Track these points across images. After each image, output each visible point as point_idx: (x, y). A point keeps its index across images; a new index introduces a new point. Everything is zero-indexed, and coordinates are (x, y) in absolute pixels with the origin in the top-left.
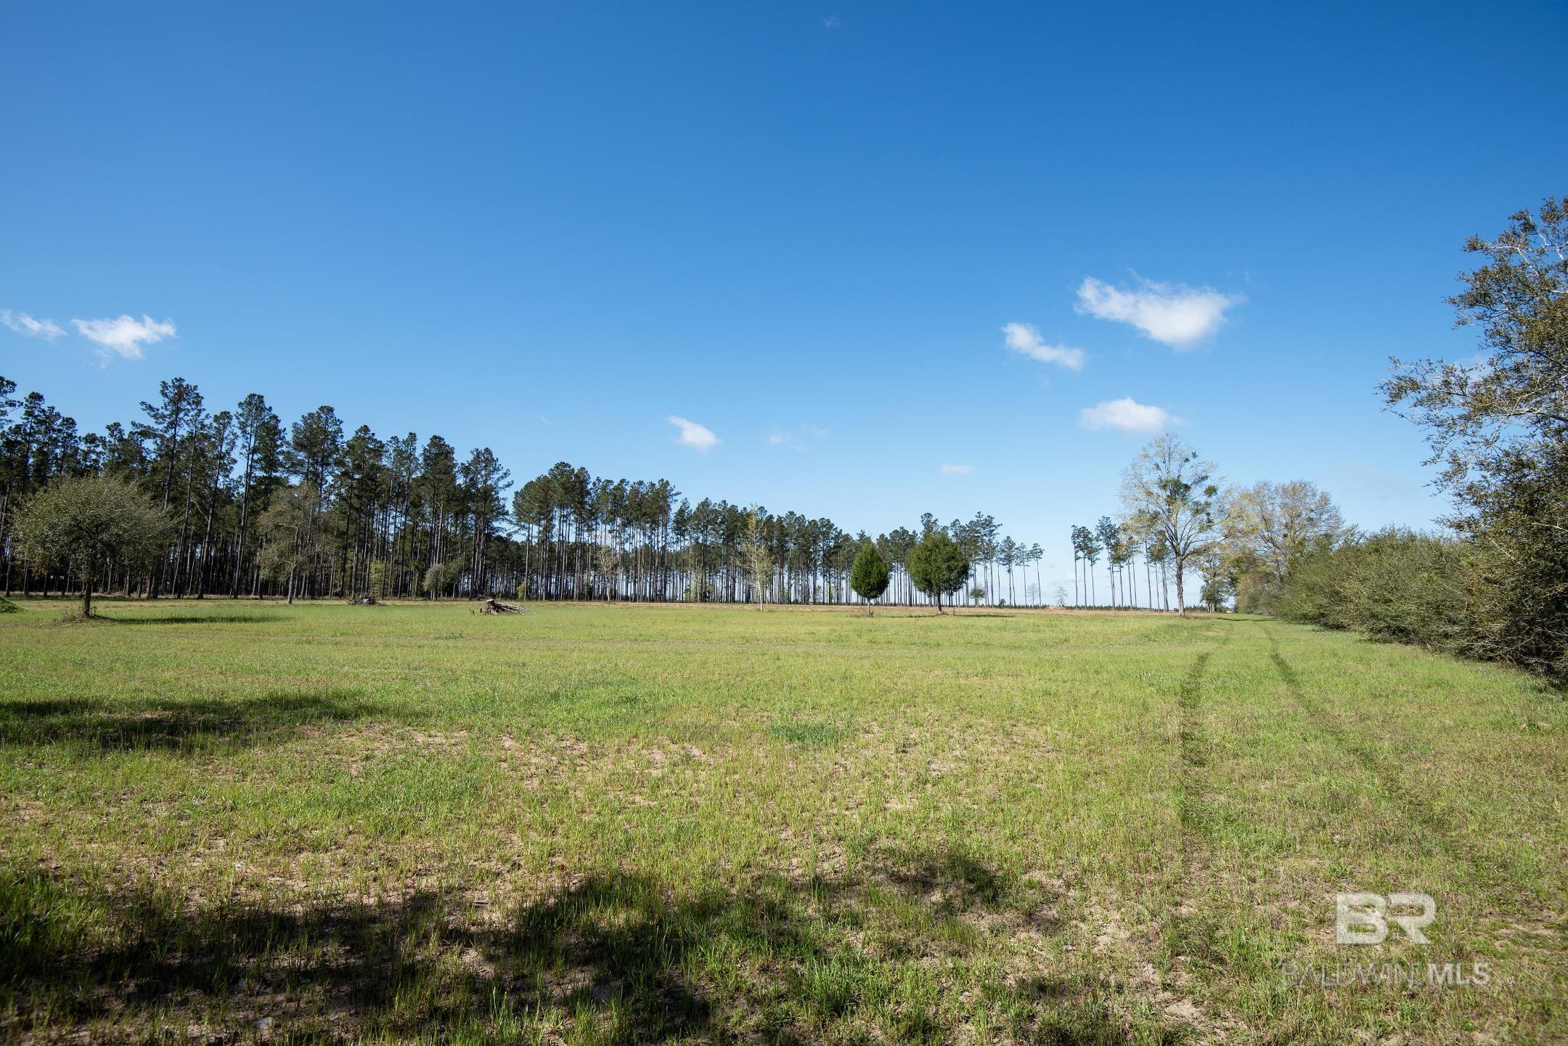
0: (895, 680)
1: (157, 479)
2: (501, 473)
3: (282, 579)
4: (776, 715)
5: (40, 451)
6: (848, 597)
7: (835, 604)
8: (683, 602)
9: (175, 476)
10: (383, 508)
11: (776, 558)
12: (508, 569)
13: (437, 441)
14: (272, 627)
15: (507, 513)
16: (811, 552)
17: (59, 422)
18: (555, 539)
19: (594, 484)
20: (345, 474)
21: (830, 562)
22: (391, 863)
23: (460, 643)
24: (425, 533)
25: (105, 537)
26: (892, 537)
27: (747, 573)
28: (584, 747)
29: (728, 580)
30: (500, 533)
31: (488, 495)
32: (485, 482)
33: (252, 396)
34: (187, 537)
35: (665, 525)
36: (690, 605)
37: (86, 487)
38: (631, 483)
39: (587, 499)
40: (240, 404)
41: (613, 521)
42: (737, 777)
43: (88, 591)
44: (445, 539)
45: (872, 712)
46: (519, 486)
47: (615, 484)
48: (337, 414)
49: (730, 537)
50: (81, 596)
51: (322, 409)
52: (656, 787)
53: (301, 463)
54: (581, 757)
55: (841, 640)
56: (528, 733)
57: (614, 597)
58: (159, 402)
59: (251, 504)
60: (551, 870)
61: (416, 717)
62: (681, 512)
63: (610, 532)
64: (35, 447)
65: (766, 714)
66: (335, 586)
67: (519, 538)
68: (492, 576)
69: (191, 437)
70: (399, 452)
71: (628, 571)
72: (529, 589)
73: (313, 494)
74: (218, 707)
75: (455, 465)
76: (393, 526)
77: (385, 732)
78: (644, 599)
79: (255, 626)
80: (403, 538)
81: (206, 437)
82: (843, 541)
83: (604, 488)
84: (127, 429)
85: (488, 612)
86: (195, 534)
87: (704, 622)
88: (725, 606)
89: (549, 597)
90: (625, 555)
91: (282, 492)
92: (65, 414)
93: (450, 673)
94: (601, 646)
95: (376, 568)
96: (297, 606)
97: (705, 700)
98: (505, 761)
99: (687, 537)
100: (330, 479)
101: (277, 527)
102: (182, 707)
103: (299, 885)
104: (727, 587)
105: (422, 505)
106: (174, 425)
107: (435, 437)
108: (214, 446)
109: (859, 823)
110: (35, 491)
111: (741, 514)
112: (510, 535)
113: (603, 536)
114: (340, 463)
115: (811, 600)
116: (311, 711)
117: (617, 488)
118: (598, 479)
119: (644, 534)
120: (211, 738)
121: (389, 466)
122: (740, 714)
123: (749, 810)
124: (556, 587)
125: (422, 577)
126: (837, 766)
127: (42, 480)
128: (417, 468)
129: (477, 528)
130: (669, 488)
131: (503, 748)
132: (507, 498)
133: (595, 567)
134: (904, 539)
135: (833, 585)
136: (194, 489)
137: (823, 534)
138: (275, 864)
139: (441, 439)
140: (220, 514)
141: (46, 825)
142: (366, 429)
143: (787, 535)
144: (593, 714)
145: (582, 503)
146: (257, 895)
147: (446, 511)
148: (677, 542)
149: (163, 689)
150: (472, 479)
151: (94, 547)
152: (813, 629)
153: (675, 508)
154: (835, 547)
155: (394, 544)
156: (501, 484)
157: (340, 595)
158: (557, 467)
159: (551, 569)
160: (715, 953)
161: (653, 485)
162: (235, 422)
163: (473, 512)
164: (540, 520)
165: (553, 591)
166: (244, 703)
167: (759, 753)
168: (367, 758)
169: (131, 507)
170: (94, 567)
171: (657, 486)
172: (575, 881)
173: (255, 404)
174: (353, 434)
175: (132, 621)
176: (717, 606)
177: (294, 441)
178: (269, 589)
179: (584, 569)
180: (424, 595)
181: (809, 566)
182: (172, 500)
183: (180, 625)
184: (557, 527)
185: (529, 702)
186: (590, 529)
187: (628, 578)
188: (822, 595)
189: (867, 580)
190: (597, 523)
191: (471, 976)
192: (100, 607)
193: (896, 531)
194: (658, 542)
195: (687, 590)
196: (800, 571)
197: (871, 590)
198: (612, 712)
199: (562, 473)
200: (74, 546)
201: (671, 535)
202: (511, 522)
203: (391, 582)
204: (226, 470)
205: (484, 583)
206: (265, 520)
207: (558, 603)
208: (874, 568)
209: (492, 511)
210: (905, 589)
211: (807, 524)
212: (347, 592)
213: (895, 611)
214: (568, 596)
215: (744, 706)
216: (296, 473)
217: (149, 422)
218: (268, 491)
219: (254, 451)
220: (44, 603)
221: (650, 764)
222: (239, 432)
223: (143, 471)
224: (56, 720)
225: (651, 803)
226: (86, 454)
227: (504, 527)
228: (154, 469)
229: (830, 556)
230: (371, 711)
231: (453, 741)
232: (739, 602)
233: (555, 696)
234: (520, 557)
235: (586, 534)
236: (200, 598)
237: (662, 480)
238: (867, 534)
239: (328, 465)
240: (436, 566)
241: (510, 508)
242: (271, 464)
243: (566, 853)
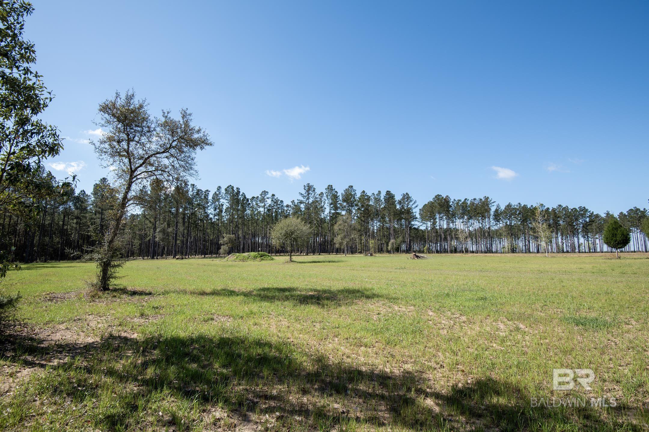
0: (643, 295)
1: (305, 216)
2: (413, 202)
3: (342, 247)
4: (566, 311)
5: (276, 211)
6: (601, 249)
7: (593, 252)
8: (502, 253)
9: (310, 215)
10: (372, 220)
11: (553, 229)
12: (419, 241)
13: (388, 193)
14: (341, 264)
15: (417, 218)
16: (574, 225)
17: (279, 202)
18: (438, 227)
19: (453, 202)
20: (359, 209)
21: (587, 229)
22: (393, 356)
23: (405, 271)
24: (387, 228)
25: (293, 236)
26: (629, 213)
27: (536, 238)
28: (464, 318)
29: (525, 242)
30: (415, 226)
31: (409, 212)
32: (407, 206)
33: (329, 186)
34: (315, 235)
35: (489, 218)
36: (506, 254)
37: (288, 221)
38: (470, 200)
39: (450, 209)
40: (326, 189)
41: (463, 218)
42: (547, 341)
43: (291, 253)
44: (394, 230)
45: (630, 313)
46: (421, 207)
47: (463, 201)
48: (354, 188)
49: (524, 220)
50: (289, 255)
51: (349, 187)
52: (503, 341)
53: (345, 207)
54: (464, 322)
55: (601, 272)
56: (438, 310)
57: (467, 251)
58: (303, 192)
59: (331, 222)
60: (458, 371)
61: (393, 299)
62: (497, 211)
63: (462, 222)
64: (274, 210)
65: (559, 310)
66: (359, 249)
67: (423, 228)
68: (413, 244)
69: (313, 202)
70: (375, 199)
71: (472, 240)
72: (429, 249)
73: (349, 217)
74: (330, 292)
75: (396, 201)
76: (376, 227)
77: (383, 305)
78: (482, 252)
79: (336, 264)
80: (380, 230)
81: (317, 201)
82: (594, 218)
83: (457, 204)
84: (296, 202)
85: (414, 259)
86: (317, 233)
87: (515, 263)
88: (526, 255)
89: (437, 252)
90: (470, 233)
91: (340, 217)
92: (281, 200)
93: (403, 283)
94: (465, 273)
95: (372, 243)
96: (348, 257)
97: (522, 301)
98: (431, 321)
99: (501, 222)
100: (354, 211)
101: (340, 229)
102: (319, 291)
103: (362, 359)
104: (525, 246)
105: (385, 218)
106: (308, 199)
107: (388, 191)
108: (320, 204)
109: (630, 375)
110: (275, 223)
111: (530, 209)
112: (419, 227)
113: (459, 224)
114: (357, 205)
115: (577, 250)
116: (358, 295)
117: (463, 203)
118: (455, 200)
119: (479, 222)
120: (329, 302)
121: (373, 204)
122: (544, 309)
123: (557, 358)
124: (440, 247)
125: (387, 245)
126: (609, 342)
127: (277, 219)
128: (382, 204)
129: (406, 225)
130: (489, 200)
131: (429, 315)
132: (416, 212)
133: (457, 239)
134: (637, 214)
135: (590, 242)
136: (315, 219)
137: (582, 215)
138: (353, 350)
139: (389, 192)
140: (323, 226)
141: (289, 327)
142: (364, 192)
143: (559, 217)
144: (467, 304)
145: (448, 211)
146: (349, 360)
147: (394, 219)
148: (496, 225)
149: (313, 285)
150: (402, 206)
151: (291, 239)
152: (582, 266)
153: (493, 209)
154: (590, 221)
155: (376, 233)
156: (413, 206)
157: (361, 253)
158: (436, 197)
159: (437, 240)
160: (547, 428)
161: (481, 199)
162: (325, 195)
163: (404, 219)
164: (431, 220)
165: (439, 249)
166: (337, 290)
167: (558, 330)
168: (379, 314)
169: (299, 226)
170: (292, 245)
171: (483, 200)
172: (470, 378)
173: (330, 188)
174: (360, 194)
175: (303, 262)
176: (521, 255)
177: (342, 199)
178: (338, 251)
179: (452, 239)
180: (389, 252)
181: (574, 232)
182: (310, 223)
183: (315, 264)
184: (438, 222)
185: (437, 296)
186: (453, 222)
187: (472, 243)
188: (584, 248)
189: (614, 239)
190: (456, 219)
191: (430, 409)
192: (294, 258)
193: (631, 210)
194: (486, 226)
195: (503, 248)
196: (568, 236)
197: (618, 244)
198: (475, 304)
199: (438, 199)
200: (286, 239)
201: (492, 222)
202: (419, 222)
203: (377, 247)
204: (323, 211)
205: (410, 246)
206: (336, 227)
207: (442, 254)
208: (619, 232)
209: (411, 218)
210: (642, 242)
211: (570, 211)
212: (362, 251)
213: (636, 255)
214: (446, 251)
215: (546, 305)
216: (344, 210)
217: (302, 199)
218: (336, 217)
219: (331, 204)
220: (280, 257)
221: (498, 329)
222: (326, 198)
223: (302, 214)
224: (287, 293)
225: (501, 348)
226: (287, 211)
227: (416, 224)
228: (304, 213)
229: (587, 226)
230: (378, 296)
231: (409, 310)
232: (532, 252)
233: (448, 295)
234: (424, 236)
235: (451, 225)
236: (320, 254)
237: (485, 197)
238: (611, 213)
239: (353, 206)
240: (392, 241)
241: (418, 216)
242: (336, 208)
243: (464, 365)
